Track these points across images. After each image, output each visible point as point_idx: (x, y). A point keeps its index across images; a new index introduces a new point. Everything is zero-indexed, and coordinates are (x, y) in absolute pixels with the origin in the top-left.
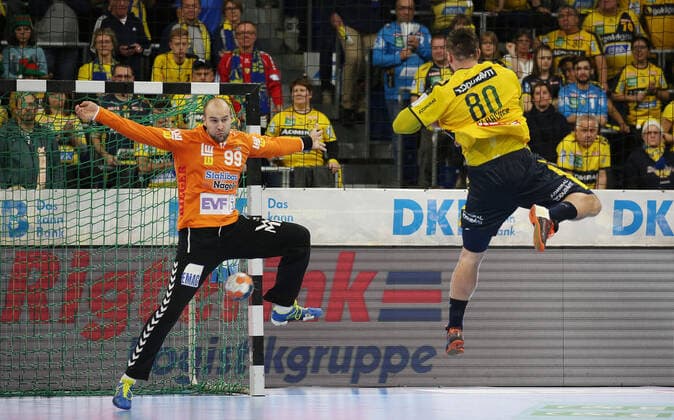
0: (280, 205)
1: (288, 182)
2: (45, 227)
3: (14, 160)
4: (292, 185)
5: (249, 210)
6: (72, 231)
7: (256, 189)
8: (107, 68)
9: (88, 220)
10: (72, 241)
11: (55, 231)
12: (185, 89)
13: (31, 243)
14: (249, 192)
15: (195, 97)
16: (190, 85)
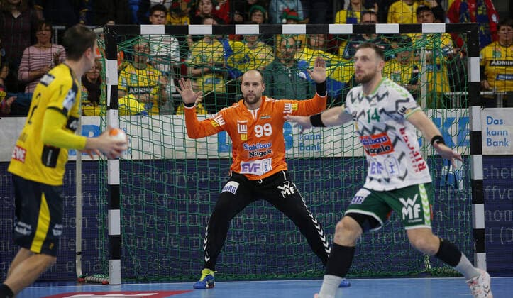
0: (496, 122)
1: (502, 103)
2: (306, 143)
3: (281, 90)
4: (505, 106)
5: (471, 126)
6: (328, 146)
7: (476, 110)
8: (358, 14)
9: (340, 136)
10: (327, 154)
11: (314, 146)
12: (417, 29)
13: (296, 156)
14: (470, 112)
15: (425, 35)
16: (421, 26)
